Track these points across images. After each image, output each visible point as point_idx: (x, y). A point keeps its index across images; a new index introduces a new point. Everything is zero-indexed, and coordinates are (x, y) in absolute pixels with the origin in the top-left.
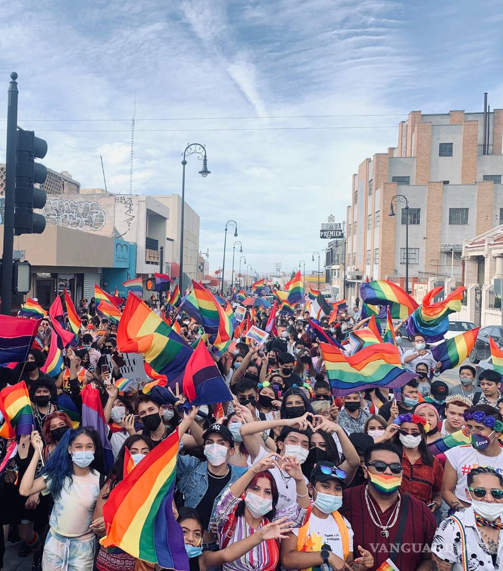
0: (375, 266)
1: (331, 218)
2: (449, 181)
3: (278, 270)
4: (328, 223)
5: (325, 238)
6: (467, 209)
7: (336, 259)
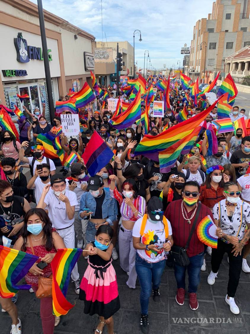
0: (199, 66)
1: (186, 45)
2: (228, 30)
3: (165, 67)
4: (184, 47)
5: (183, 54)
6: (233, 43)
7: (187, 63)
